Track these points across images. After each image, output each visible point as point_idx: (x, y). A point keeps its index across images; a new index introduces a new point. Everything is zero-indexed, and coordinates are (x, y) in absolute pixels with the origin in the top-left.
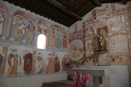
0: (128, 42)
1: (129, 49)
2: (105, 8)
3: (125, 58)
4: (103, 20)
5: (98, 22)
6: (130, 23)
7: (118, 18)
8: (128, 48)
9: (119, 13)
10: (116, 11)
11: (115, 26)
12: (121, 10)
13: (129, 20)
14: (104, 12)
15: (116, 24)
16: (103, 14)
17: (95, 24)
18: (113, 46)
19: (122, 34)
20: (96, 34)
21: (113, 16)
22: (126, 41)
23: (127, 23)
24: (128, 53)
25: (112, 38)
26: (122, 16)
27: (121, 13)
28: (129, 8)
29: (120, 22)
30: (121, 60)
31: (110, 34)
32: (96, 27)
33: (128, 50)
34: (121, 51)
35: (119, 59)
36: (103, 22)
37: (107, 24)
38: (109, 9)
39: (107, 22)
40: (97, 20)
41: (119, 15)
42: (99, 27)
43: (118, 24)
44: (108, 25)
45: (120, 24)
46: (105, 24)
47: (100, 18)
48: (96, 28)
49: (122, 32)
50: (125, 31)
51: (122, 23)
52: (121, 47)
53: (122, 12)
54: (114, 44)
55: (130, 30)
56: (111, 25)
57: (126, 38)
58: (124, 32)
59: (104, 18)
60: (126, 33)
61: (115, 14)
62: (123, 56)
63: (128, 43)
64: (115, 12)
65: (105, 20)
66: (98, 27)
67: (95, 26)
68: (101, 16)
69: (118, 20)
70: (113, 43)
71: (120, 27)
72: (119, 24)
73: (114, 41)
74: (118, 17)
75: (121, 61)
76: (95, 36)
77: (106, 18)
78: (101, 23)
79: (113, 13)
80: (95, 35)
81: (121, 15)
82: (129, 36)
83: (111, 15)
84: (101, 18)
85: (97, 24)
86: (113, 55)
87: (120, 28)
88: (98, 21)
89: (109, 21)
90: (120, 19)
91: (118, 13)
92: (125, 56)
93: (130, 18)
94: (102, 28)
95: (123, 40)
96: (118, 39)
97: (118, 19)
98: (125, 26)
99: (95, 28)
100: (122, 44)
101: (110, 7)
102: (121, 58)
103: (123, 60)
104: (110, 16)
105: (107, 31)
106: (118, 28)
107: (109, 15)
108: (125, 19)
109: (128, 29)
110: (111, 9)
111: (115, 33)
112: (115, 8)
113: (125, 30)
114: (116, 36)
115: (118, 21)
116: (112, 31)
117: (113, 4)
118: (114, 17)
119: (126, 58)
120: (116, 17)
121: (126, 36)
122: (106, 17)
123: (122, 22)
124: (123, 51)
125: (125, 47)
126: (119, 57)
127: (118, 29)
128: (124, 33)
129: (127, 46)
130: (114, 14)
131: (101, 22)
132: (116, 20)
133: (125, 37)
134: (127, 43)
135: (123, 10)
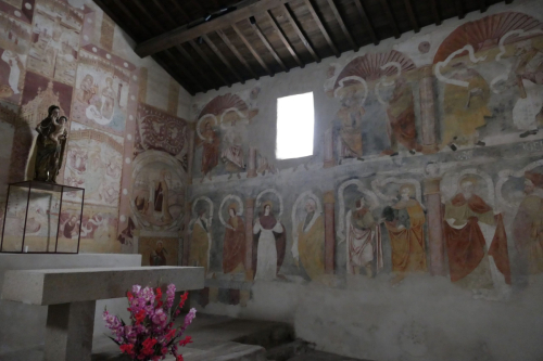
0: (122, 178)
1: (120, 198)
2: (79, 10)
3: (105, 227)
4: (65, 52)
5: (37, 44)
6: (137, 120)
7: (111, 84)
8: (118, 196)
9: (120, 69)
10: (112, 56)
11: (98, 107)
13: (138, 110)
14: (73, 19)
15: (104, 99)
16: (68, 27)
17: (23, 42)
18: (78, 176)
19: (113, 143)
20: (17, 92)
21: (102, 65)
22: (118, 173)
23: (131, 118)
24: (115, 212)
25: (80, 143)
26: (124, 84)
27: (124, 72)
28: (144, 73)
29: (115, 101)
30: (92, 233)
31: (75, 127)
32: (23, 58)
33: (117, 201)
34: (98, 203)
35: (88, 228)
36: (61, 62)
37: (75, 77)
38: (93, 25)
39: (75, 70)
40: (35, 30)
41: (117, 73)
42: (38, 71)
43: (108, 104)
44: (78, 86)
45: (113, 105)
46: (66, 73)
47: (50, 32)
48: (19, 63)
49: (115, 137)
50: (123, 139)
51: (120, 107)
52: (101, 187)
53: (127, 73)
54: (82, 169)
55: (134, 141)
56: (86, 92)
57: (120, 163)
58: (120, 140)
59: (66, 45)
60: (122, 145)
61: (108, 63)
62: (100, 219)
63: (121, 182)
64: (108, 56)
65: (70, 58)
66: (29, 66)
67: (18, 50)
68: (59, 29)
69: (110, 90)
70: (78, 163)
71: (112, 117)
72: (111, 107)
73: (86, 157)
75: (91, 235)
76: (8, 99)
77: (75, 54)
78: (48, 58)
79: (102, 53)
80: (9, 95)
81: (124, 80)
82: (128, 160)
83: (96, 58)
84: (54, 34)
85: (32, 51)
86: (71, 213)
87: (110, 120)
88: (40, 42)
89: (83, 71)
90: (117, 92)
91: (117, 67)
92: (105, 222)
93: (140, 107)
94: (50, 85)
95: (112, 166)
96: (99, 156)
98: (125, 122)
99: (15, 63)
100: (107, 177)
101: (99, 25)
102: (95, 227)
103: (98, 233)
104: (91, 56)
105: (69, 108)
106: (105, 117)
107: (88, 48)
108: (129, 101)
109: (129, 137)
110: (98, 34)
111: (93, 132)
112: (111, 42)
113: (123, 135)
114: (94, 143)
115: (111, 94)
116: (84, 115)
117: (110, 23)
118: (102, 71)
119: (106, 229)
120: (109, 75)
121: (122, 157)
122: (77, 49)
123: (121, 104)
124: (103, 202)
125: (111, 192)
126: (91, 220)
127: (105, 122)
128: (117, 143)
129: (118, 189)
130: (104, 62)
131: (51, 52)
132: (105, 86)
134: (118, 180)
135: (132, 67)
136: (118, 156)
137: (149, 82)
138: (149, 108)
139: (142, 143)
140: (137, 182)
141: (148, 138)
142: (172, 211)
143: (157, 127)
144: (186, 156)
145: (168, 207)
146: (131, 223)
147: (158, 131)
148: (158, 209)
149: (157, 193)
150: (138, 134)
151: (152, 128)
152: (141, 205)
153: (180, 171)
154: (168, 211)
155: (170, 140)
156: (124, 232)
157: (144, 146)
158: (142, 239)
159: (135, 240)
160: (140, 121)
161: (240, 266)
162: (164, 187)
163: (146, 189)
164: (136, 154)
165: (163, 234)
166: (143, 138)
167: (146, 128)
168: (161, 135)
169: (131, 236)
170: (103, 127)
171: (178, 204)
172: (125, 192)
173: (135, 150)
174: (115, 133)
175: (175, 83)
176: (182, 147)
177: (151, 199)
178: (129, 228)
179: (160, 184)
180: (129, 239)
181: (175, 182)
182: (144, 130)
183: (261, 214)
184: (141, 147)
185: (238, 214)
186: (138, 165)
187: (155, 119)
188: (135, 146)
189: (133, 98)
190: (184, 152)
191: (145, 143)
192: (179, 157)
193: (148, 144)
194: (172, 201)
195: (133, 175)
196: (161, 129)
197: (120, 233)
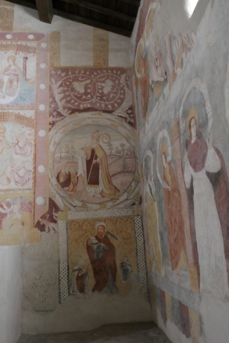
0: (35, 155)
1: (35, 178)
3: (15, 213)
6: (50, 86)
7: (14, 61)
8: (32, 176)
9: (24, 43)
10: (14, 35)
12: (31, 37)
13: (51, 76)
15: (6, 79)
19: (20, 119)
22: (30, 150)
23: (43, 86)
24: (28, 195)
26: (29, 56)
27: (29, 44)
28: (55, 36)
29: (20, 76)
33: (31, 182)
41: (20, 48)
43: (11, 82)
45: (18, 81)
49: (22, 113)
50: (34, 111)
51: (26, 80)
52: (9, 169)
53: (34, 44)
55: (48, 110)
57: (32, 138)
58: (29, 113)
60: (33, 118)
61: (9, 43)
62: (9, 205)
63: (35, 158)
64: (9, 37)
69: (13, 67)
71: (17, 93)
72: (15, 83)
74: (17, 56)
81: (29, 52)
82: (42, 133)
87: (15, 97)
90: (21, 66)
91: (19, 43)
92: (16, 208)
93: (53, 72)
96: (4, 137)
97: (14, 64)
98: (34, 93)
100: (16, 157)
102: (3, 216)
103: (6, 222)
106: (9, 95)
108: (38, 70)
109: (42, 107)
112: (12, 23)
113: (33, 107)
115: (15, 71)
117: (8, 6)
118: (2, 52)
119: (18, 216)
120: (11, 53)
121: (33, 131)
123: (28, 77)
124: (13, 185)
125: (22, 173)
127: (9, 100)
128: (26, 118)
129: (31, 168)
130: (4, 43)
132: (8, 65)
133: (29, 134)
134: (32, 157)
135: (39, 37)
136: (28, 132)
137: (63, 43)
138: (65, 70)
139: (61, 110)
140: (58, 155)
141: (68, 102)
142: (117, 182)
143: (79, 87)
144: (131, 108)
145: (109, 178)
146: (53, 205)
147: (82, 91)
148: (94, 181)
149: (89, 163)
150: (54, 101)
151: (73, 90)
152: (67, 181)
153: (125, 129)
154: (110, 182)
155: (102, 96)
156: (43, 217)
157: (64, 112)
158: (70, 224)
159: (61, 225)
160: (55, 86)
161: (182, 254)
162: (99, 153)
163: (72, 161)
164: (53, 124)
165: (104, 213)
166: (60, 105)
167: (64, 92)
168: (86, 94)
169: (55, 222)
170: (8, 106)
171: (124, 171)
172: (41, 169)
173: (51, 119)
174: (22, 108)
175: (101, 32)
176: (122, 100)
177: (81, 170)
178: (50, 212)
179: (93, 151)
180: (52, 225)
181: (116, 144)
182: (62, 95)
183: (187, 143)
184: (59, 114)
185: (169, 159)
186: (56, 135)
187: (76, 79)
188: (51, 114)
189: (43, 66)
190: (126, 105)
191: (64, 108)
192: (120, 112)
193: (69, 109)
194: (114, 169)
195: (52, 148)
196: (86, 87)
197: (38, 218)
